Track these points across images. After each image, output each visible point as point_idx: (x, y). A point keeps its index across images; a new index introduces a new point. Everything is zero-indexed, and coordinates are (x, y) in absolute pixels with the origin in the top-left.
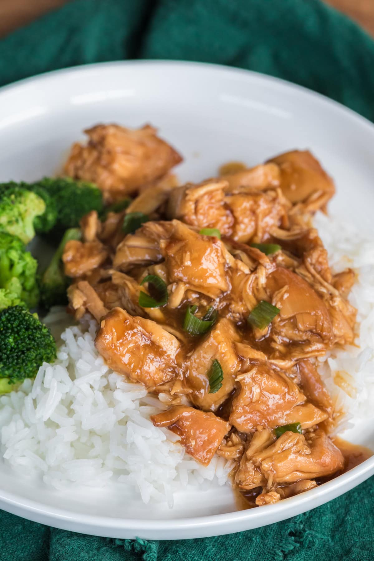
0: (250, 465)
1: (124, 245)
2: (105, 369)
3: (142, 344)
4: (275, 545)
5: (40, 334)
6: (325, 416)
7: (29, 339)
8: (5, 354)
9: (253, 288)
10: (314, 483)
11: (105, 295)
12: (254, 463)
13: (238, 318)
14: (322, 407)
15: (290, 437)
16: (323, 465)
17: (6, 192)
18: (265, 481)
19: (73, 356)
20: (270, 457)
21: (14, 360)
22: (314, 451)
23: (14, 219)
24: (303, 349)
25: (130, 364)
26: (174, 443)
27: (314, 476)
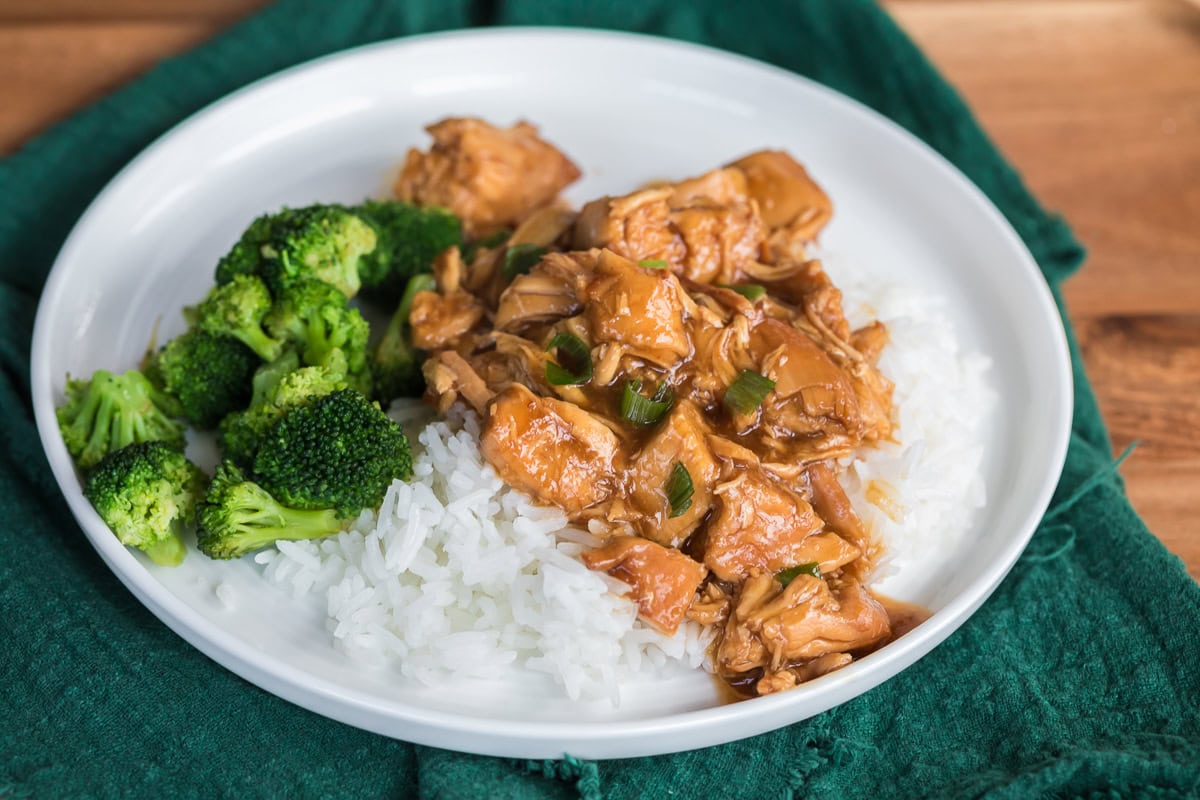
0: (743, 632)
1: (513, 292)
2: (498, 484)
3: (558, 441)
4: (787, 762)
5: (388, 433)
6: (856, 552)
7: (370, 441)
8: (331, 466)
9: (729, 350)
10: (849, 657)
11: (487, 370)
12: (749, 627)
13: (706, 399)
14: (850, 538)
15: (807, 582)
16: (861, 628)
17: (314, 216)
18: (768, 656)
19: (440, 468)
20: (777, 617)
21: (345, 476)
22: (846, 605)
23: (329, 257)
24: (814, 447)
25: (539, 473)
26: (621, 597)
27: (846, 646)
